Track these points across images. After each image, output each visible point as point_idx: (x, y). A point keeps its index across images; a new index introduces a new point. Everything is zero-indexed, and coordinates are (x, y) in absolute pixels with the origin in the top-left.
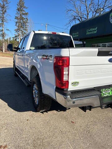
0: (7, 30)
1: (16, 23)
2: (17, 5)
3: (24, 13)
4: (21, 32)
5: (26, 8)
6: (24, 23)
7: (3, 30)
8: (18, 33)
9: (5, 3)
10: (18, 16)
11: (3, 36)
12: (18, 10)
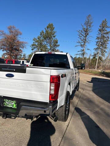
0: (88, 49)
1: (97, 42)
2: (100, 26)
3: (106, 32)
4: (101, 50)
5: (109, 27)
6: (105, 41)
7: (83, 50)
8: (98, 51)
9: (88, 27)
10: (100, 36)
11: (83, 55)
12: (100, 30)
